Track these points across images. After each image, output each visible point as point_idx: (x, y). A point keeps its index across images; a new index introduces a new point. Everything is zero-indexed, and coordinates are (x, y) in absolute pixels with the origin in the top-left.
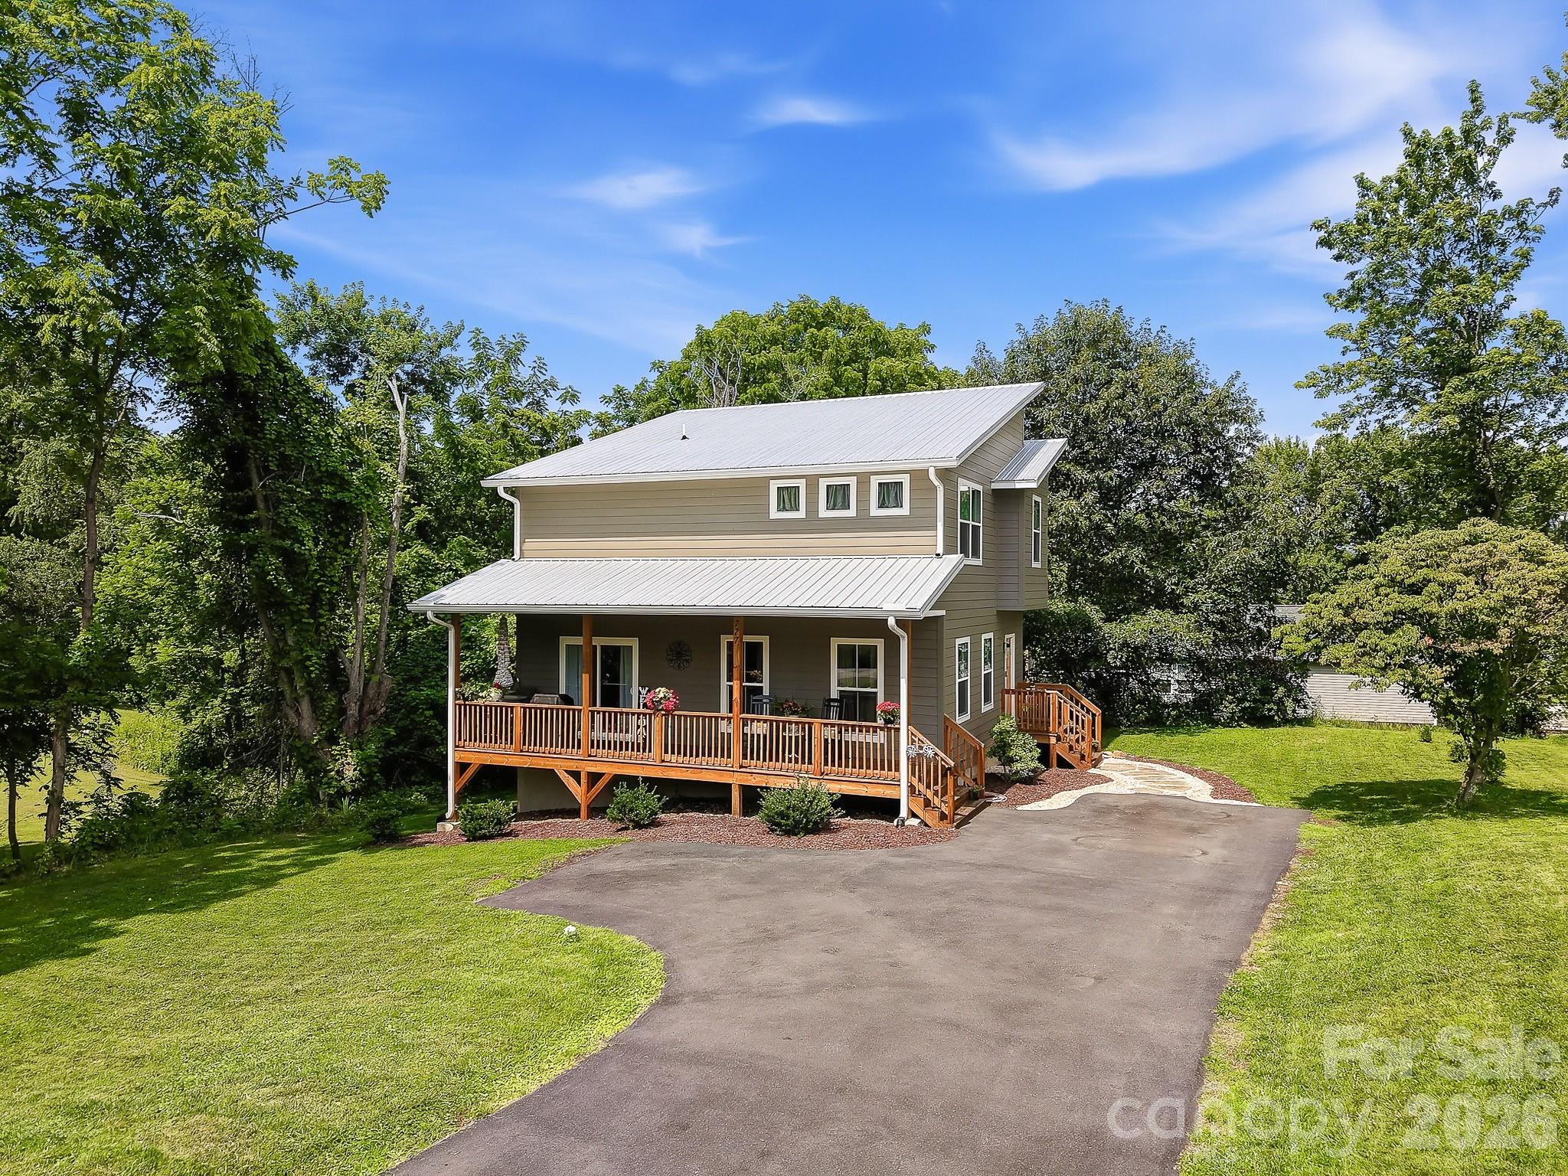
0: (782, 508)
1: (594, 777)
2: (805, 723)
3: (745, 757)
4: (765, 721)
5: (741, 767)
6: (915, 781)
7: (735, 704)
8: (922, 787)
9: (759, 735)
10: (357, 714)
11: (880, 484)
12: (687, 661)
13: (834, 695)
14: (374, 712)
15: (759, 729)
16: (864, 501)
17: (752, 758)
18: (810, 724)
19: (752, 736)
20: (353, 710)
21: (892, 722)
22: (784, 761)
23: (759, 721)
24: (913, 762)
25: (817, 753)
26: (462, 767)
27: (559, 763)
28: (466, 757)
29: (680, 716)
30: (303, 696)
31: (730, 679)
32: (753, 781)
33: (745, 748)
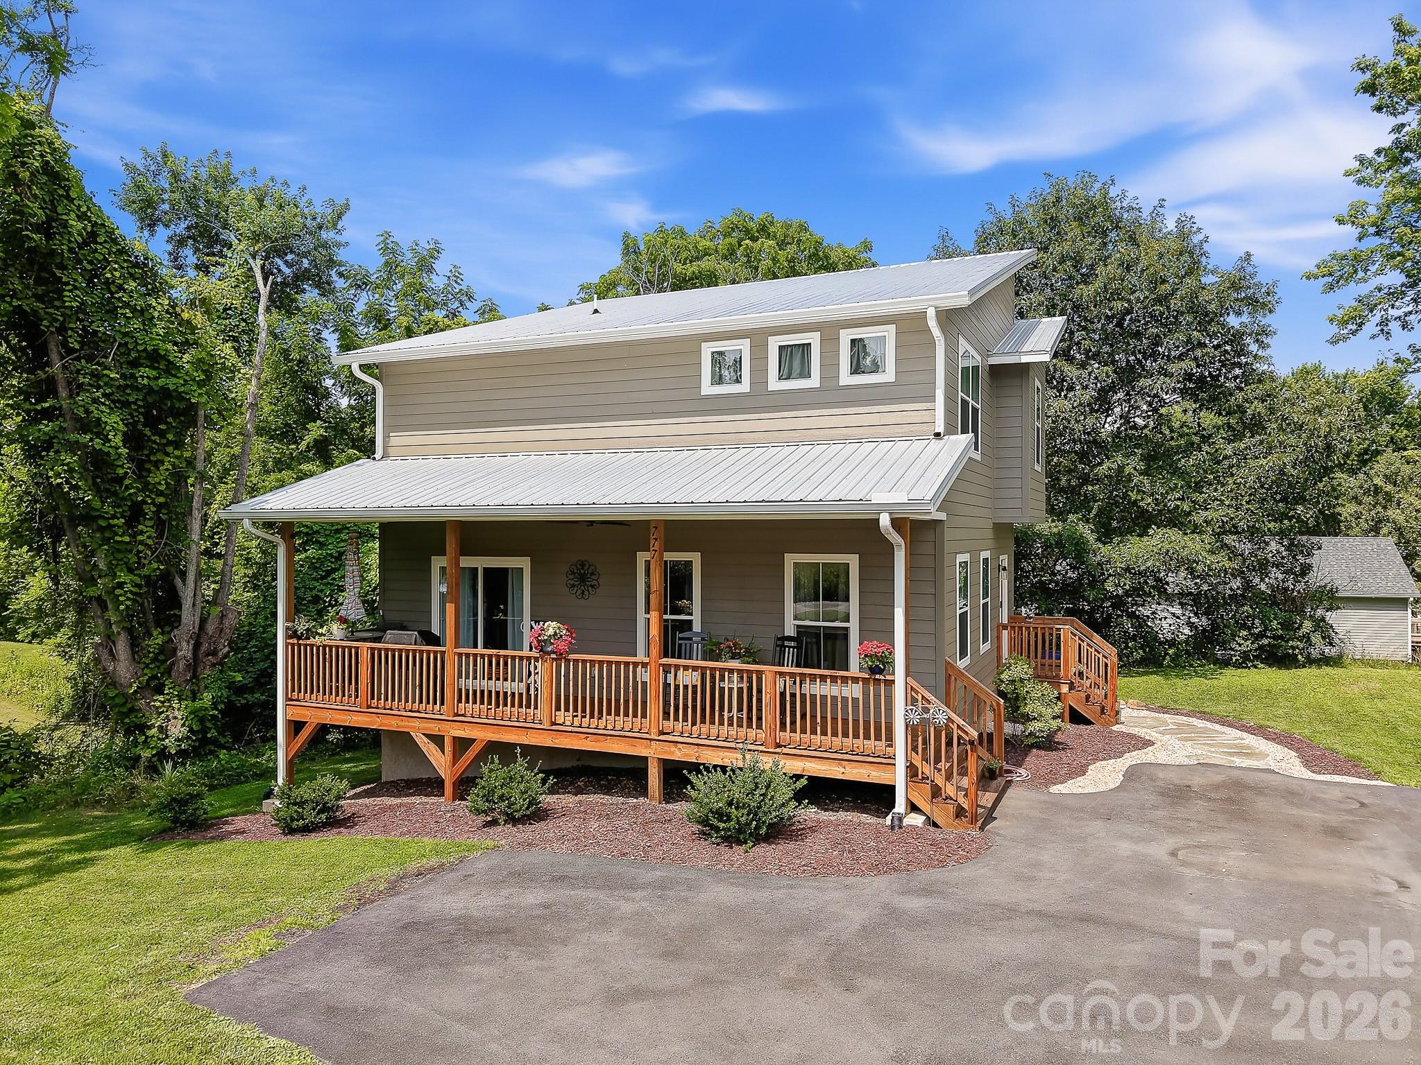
0: (718, 380)
1: (462, 744)
2: (752, 672)
3: (666, 715)
4: (695, 669)
5: (662, 733)
6: (917, 760)
7: (652, 646)
8: (927, 769)
9: (686, 687)
10: (190, 655)
11: (853, 341)
12: (592, 586)
13: (790, 631)
14: (214, 653)
15: (688, 678)
16: (830, 364)
17: (676, 719)
18: (760, 673)
19: (677, 687)
20: (185, 651)
21: (881, 672)
22: (722, 723)
23: (686, 668)
24: (912, 731)
25: (770, 715)
26: (296, 727)
27: (417, 723)
28: (298, 714)
29: (576, 661)
30: (119, 633)
31: (647, 612)
32: (678, 754)
33: (666, 704)
